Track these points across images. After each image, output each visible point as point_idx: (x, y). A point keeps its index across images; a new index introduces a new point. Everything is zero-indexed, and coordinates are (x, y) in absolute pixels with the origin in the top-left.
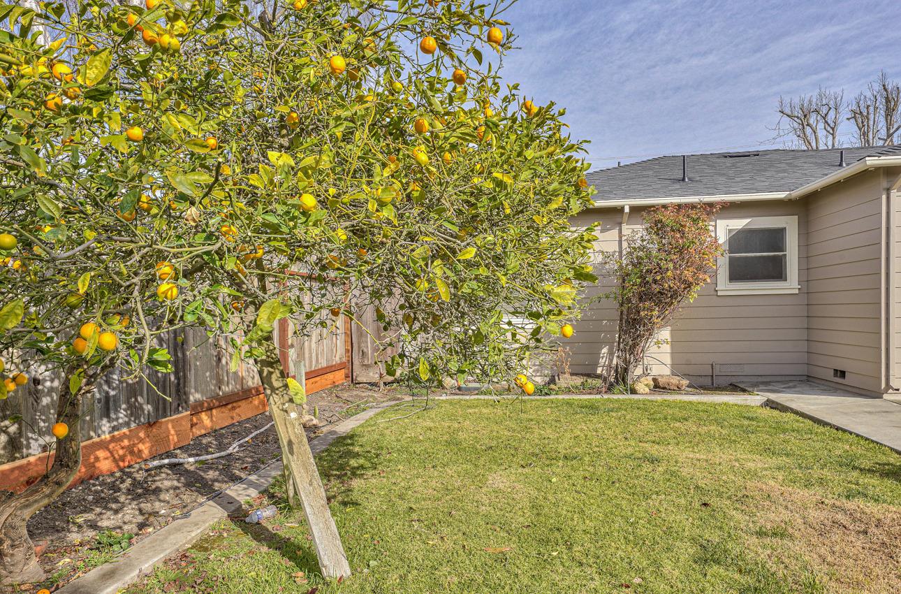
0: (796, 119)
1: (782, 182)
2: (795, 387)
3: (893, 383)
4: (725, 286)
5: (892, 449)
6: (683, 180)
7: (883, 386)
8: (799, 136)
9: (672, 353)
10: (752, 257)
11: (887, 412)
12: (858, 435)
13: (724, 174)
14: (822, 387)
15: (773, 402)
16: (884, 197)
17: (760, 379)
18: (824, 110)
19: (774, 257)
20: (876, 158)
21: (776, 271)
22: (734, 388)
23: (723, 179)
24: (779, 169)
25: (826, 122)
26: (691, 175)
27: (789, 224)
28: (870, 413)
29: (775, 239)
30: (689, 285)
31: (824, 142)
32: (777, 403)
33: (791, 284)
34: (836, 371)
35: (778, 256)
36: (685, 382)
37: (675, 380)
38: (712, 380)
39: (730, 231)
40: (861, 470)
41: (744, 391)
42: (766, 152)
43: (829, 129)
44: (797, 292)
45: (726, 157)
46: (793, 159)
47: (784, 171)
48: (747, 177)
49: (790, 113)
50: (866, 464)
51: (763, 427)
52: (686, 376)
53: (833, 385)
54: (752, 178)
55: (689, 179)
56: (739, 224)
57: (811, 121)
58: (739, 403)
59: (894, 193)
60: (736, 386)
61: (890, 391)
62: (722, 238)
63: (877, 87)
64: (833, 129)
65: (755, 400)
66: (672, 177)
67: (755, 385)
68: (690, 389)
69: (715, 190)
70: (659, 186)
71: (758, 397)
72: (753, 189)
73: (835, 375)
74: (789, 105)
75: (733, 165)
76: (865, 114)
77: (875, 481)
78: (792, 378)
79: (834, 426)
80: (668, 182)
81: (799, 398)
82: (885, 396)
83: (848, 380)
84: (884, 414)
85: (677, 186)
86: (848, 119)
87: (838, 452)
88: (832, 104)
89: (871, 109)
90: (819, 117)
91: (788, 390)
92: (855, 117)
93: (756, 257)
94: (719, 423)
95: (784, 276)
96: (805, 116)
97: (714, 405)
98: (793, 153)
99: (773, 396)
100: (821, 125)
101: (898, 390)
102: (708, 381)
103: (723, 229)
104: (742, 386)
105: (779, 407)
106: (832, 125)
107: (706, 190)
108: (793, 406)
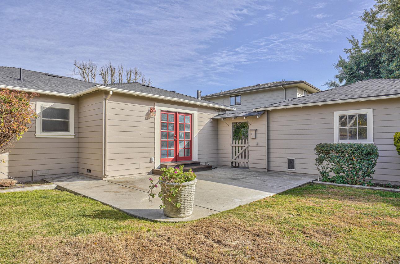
0: (81, 69)
1: (69, 90)
2: (71, 178)
3: (107, 174)
4: (40, 133)
5: (101, 202)
6: (20, 79)
7: (103, 175)
8: (82, 76)
9: (9, 167)
10: (54, 121)
11: (103, 185)
12: (90, 198)
13: (43, 82)
14: (82, 177)
15: (59, 186)
16: (104, 102)
17: (57, 176)
18: (91, 69)
19: (64, 121)
20: (101, 86)
21: (65, 127)
22: (44, 181)
23: (42, 83)
24: (69, 85)
25: (92, 73)
26: (25, 78)
27: (71, 108)
28: (97, 187)
29: (65, 114)
30: (15, 132)
31: (91, 80)
32: (61, 187)
33: (71, 134)
34: (88, 170)
35: (66, 121)
36: (15, 182)
37: (9, 181)
38: (32, 178)
39: (43, 107)
40: (86, 216)
41: (47, 182)
42: (65, 78)
43: (92, 76)
44: (74, 137)
45: (46, 75)
46: (75, 82)
47: (70, 86)
48: (54, 85)
49: (79, 67)
50: (89, 212)
51: (49, 201)
52: (15, 178)
53: (87, 176)
54: (56, 86)
55: (23, 80)
56: (48, 105)
57: (87, 72)
58: (43, 189)
59: (107, 101)
60: (44, 180)
61: (106, 177)
62: (39, 111)
63: (108, 65)
64: (94, 76)
65: (51, 187)
66: (14, 77)
67: (53, 179)
68: (18, 185)
69: (37, 87)
70: (5, 80)
71: (53, 185)
72: (55, 90)
73: (87, 172)
74: (78, 63)
75: (49, 79)
76: (105, 74)
77: (89, 221)
78: (71, 174)
79: (82, 195)
80: (11, 79)
81: (71, 183)
82: (104, 179)
83: (92, 173)
84: (102, 186)
85: (16, 82)
86: (100, 75)
87: (79, 209)
88: (94, 68)
89: (107, 73)
90: (89, 71)
91: (68, 180)
92: (102, 75)
93: (55, 121)
94: (25, 204)
95: (68, 130)
96: (84, 69)
97: (27, 193)
98: (76, 80)
99: (60, 184)
100: (90, 74)
101: (108, 176)
102: (30, 179)
103: (40, 107)
104: (47, 180)
105: (62, 189)
106: (94, 75)
107: (31, 86)
108: (68, 188)
